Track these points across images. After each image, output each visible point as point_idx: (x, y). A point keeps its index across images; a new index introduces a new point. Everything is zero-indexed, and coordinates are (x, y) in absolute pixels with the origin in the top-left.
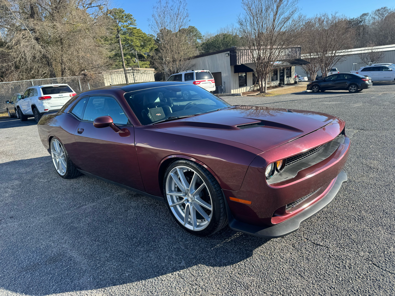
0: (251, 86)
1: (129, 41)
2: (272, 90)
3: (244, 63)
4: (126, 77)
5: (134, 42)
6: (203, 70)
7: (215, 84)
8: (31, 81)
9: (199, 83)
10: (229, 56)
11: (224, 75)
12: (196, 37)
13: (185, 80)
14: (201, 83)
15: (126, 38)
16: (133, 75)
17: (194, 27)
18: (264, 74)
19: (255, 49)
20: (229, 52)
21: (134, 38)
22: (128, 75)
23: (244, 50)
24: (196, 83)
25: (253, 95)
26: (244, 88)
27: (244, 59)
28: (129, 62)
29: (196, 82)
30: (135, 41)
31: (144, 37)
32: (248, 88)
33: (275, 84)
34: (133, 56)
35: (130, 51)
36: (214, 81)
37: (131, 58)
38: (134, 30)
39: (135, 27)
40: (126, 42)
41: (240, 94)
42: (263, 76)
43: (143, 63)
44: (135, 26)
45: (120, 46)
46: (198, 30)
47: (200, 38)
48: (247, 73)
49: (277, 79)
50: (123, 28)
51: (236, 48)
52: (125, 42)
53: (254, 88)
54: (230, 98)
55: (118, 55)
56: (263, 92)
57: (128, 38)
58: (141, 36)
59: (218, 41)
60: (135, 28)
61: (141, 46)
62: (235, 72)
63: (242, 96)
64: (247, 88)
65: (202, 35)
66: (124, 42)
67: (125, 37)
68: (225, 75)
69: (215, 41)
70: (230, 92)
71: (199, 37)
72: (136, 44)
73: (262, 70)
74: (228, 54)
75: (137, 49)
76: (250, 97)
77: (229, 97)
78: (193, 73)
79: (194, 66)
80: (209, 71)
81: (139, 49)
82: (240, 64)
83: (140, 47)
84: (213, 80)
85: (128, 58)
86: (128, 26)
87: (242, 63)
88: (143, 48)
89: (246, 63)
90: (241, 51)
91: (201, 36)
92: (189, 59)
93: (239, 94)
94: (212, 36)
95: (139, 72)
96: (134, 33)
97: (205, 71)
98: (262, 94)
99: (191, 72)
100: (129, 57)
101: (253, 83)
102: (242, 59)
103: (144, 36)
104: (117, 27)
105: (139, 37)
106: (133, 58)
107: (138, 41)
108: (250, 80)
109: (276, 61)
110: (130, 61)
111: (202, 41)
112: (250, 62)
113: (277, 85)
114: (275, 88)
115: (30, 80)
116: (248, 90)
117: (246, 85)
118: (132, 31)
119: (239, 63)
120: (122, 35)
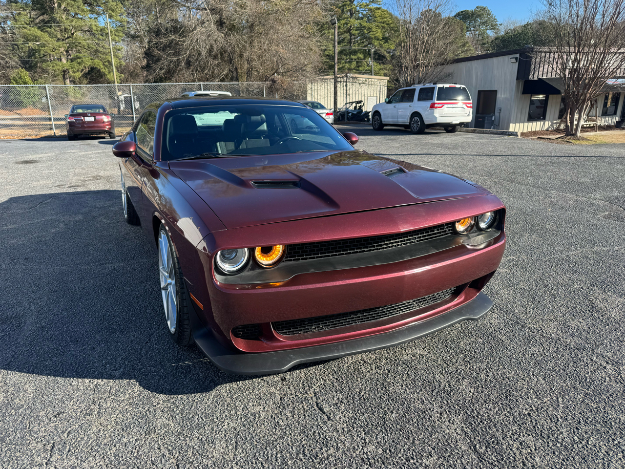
0: (555, 122)
1: (365, 31)
2: (598, 132)
3: (545, 77)
4: (335, 88)
5: (373, 32)
6: (454, 84)
7: (471, 110)
8: (200, 85)
9: (440, 106)
10: (517, 63)
11: (500, 96)
12: (487, 26)
13: (419, 99)
14: (446, 106)
15: (362, 25)
16: (346, 86)
17: (485, 9)
18: (581, 101)
19: (569, 52)
20: (518, 56)
21: (373, 25)
22: (338, 85)
23: (550, 53)
24: (436, 106)
25: (548, 138)
26: (539, 123)
27: (545, 70)
28: (359, 64)
29: (436, 103)
30: (374, 29)
31: (392, 24)
32: (547, 124)
33: (610, 122)
34: (367, 54)
35: (365, 46)
36: (471, 105)
37: (364, 58)
38: (377, 11)
39: (379, 6)
40: (361, 32)
41: (517, 132)
42: (577, 105)
43: (382, 66)
44: (380, 4)
45: (335, 37)
46: (492, 13)
47: (493, 27)
48: (551, 96)
49: (615, 114)
50: (360, 8)
51: (533, 49)
52: (359, 32)
53: (559, 126)
54: (494, 137)
55: (345, 52)
56: (573, 135)
57: (365, 24)
58: (386, 21)
59: (525, 35)
60: (379, 9)
61: (383, 38)
62: (525, 92)
63: (519, 137)
64: (544, 124)
65: (498, 23)
66: (357, 32)
67: (360, 24)
68: (503, 96)
69: (520, 34)
70: (508, 128)
71: (492, 25)
72: (376, 35)
73: (578, 92)
74: (516, 59)
75: (376, 44)
76: (542, 141)
77: (492, 137)
78: (433, 89)
79: (449, 75)
80: (464, 86)
81: (380, 43)
82: (536, 78)
83: (381, 40)
84: (470, 103)
85: (358, 58)
86: (368, 5)
87: (540, 77)
88: (386, 42)
89: (549, 76)
90: (543, 54)
91: (496, 25)
92: (443, 64)
93: (515, 133)
94: (518, 25)
95: (356, 82)
96: (376, 17)
97: (458, 86)
98: (569, 137)
99: (432, 85)
100: (361, 56)
101: (559, 115)
102: (541, 69)
103: (391, 22)
104: (351, 6)
105: (383, 23)
106: (367, 58)
107: (379, 30)
108: (553, 109)
109: (611, 78)
110: (361, 62)
111: (496, 33)
112: (554, 76)
113: (612, 124)
114: (607, 130)
115: (200, 83)
116: (546, 127)
117: (544, 119)
118: (373, 13)
119: (534, 76)
120: (356, 19)
